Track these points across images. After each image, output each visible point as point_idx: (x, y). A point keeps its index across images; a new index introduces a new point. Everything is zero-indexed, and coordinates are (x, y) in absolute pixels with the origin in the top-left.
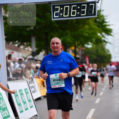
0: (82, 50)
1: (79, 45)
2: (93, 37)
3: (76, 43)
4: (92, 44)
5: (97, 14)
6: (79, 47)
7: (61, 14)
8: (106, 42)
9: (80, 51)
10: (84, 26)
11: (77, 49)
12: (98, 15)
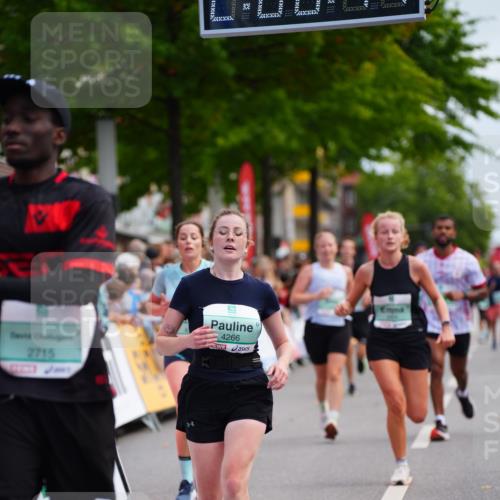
0: (347, 188)
1: (331, 161)
2: (402, 124)
3: (320, 152)
4: (397, 156)
5: (425, 7)
6: (335, 172)
7: (247, 6)
8: (467, 147)
9: (339, 193)
10: (356, 68)
11: (323, 184)
12: (427, 11)
